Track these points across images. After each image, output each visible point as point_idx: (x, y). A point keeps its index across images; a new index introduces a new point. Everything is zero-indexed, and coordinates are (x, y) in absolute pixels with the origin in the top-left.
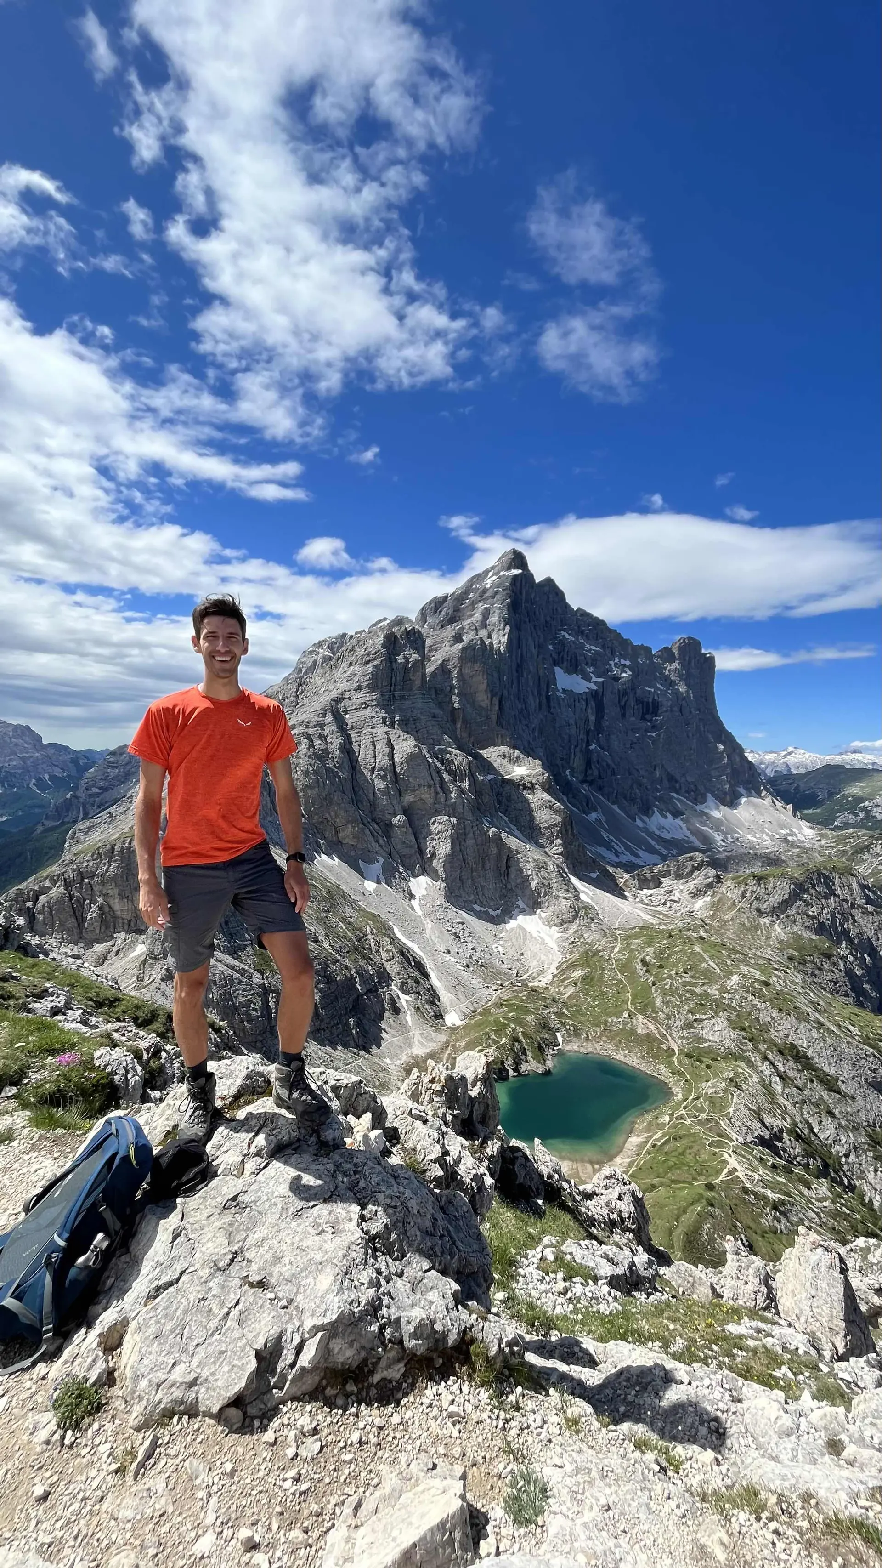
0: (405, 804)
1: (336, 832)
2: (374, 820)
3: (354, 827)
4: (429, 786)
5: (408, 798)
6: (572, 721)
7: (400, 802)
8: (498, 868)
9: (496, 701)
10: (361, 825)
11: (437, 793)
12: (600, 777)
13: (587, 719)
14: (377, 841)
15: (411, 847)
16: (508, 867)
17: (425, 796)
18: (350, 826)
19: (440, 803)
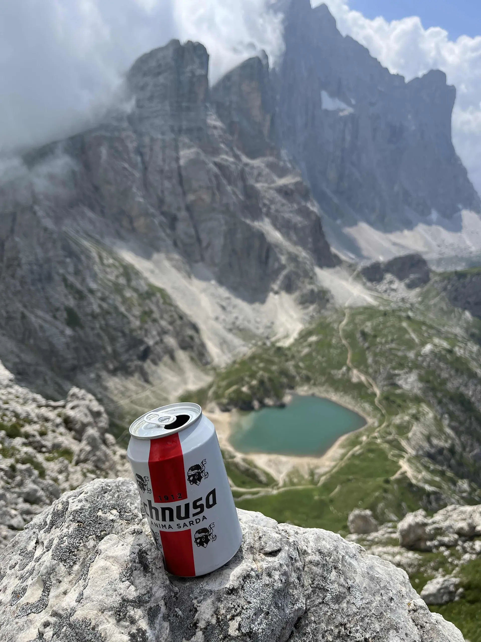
0: (188, 202)
5: (191, 197)
6: (331, 140)
7: (185, 200)
8: (260, 257)
9: (268, 117)
12: (350, 189)
14: (164, 231)
15: (192, 237)
16: (267, 257)
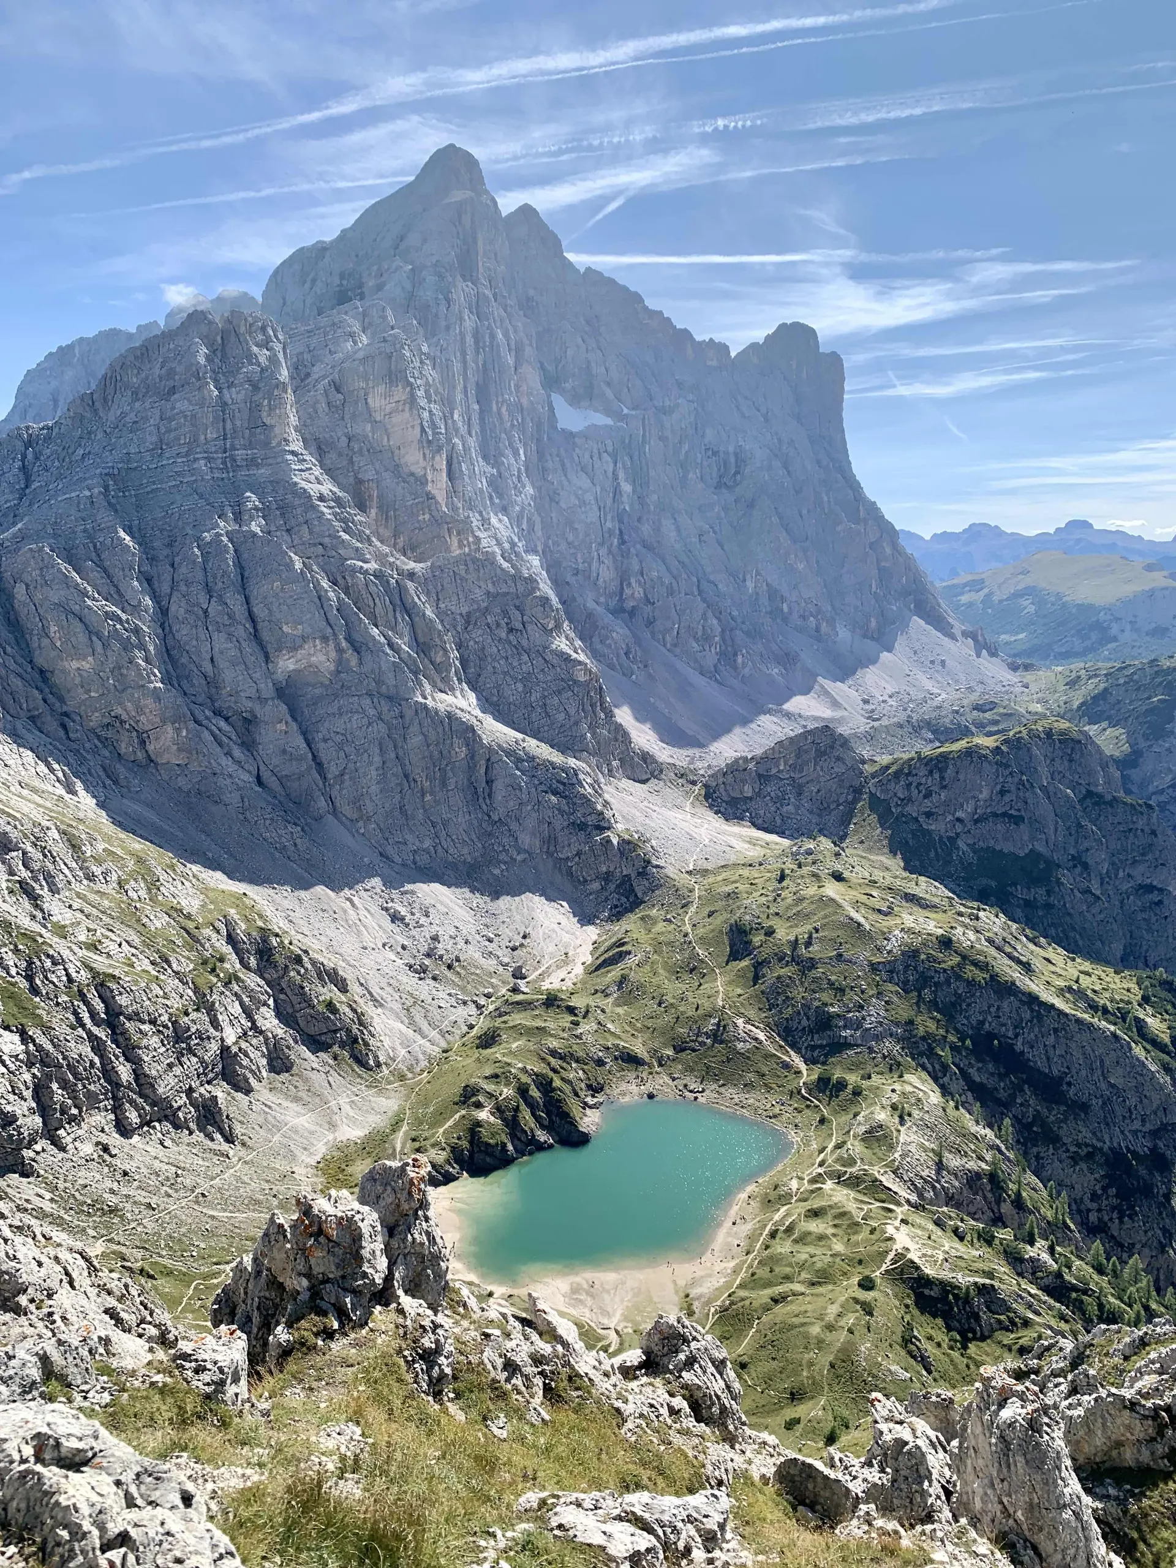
0: (280, 676)
1: (143, 743)
2: (217, 713)
3: (178, 730)
4: (325, 639)
6: (589, 497)
7: (270, 673)
8: (472, 786)
10: (192, 725)
11: (340, 651)
12: (648, 601)
13: (617, 492)
14: (229, 754)
15: (301, 759)
16: (489, 782)
17: (318, 659)
18: (169, 729)
19: (349, 670)
